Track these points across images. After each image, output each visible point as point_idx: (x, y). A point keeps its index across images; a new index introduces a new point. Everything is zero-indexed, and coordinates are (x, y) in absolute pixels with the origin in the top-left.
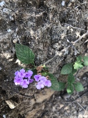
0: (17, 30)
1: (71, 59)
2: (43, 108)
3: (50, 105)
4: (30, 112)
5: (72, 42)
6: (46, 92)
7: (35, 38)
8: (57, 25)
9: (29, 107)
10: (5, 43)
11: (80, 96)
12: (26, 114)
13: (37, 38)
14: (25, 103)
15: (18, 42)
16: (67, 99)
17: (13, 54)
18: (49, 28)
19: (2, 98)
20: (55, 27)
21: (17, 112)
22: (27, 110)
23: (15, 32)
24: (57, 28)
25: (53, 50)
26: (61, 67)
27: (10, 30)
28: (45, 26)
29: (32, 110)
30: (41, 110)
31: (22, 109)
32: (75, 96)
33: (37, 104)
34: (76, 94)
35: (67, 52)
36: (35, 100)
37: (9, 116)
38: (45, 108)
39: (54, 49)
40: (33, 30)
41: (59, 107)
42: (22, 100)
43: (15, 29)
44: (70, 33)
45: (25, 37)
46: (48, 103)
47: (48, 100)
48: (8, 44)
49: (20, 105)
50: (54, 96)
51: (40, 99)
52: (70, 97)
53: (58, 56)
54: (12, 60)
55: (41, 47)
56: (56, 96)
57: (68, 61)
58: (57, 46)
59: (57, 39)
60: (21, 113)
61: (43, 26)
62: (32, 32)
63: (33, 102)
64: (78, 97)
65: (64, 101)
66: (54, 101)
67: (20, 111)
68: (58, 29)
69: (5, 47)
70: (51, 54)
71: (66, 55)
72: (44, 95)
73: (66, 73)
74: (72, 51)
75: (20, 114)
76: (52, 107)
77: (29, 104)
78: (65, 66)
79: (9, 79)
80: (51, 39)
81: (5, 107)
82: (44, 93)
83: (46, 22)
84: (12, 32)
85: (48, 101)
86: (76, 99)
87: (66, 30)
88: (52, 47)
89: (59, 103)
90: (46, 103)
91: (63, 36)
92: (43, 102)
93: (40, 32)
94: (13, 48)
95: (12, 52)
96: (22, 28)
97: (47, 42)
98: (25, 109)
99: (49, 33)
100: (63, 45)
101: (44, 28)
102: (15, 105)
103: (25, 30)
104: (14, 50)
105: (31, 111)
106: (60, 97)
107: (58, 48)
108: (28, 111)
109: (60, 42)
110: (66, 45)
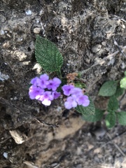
0: (41, 12)
1: (116, 74)
2: (63, 148)
3: (73, 145)
4: (44, 153)
5: (121, 47)
6: (71, 123)
7: (67, 30)
8: (102, 16)
9: (44, 145)
10: (21, 33)
11: (120, 134)
12: (37, 154)
13: (71, 31)
14: (37, 138)
15: (41, 33)
16: (100, 137)
17: (30, 54)
18: (90, 17)
19: (5, 126)
20: (99, 18)
21: (25, 150)
22: (40, 149)
23: (38, 15)
24: (101, 20)
25: (91, 55)
26: (99, 85)
27: (29, 12)
28: (85, 14)
29: (48, 149)
30: (60, 151)
31: (33, 147)
32: (112, 135)
33: (55, 141)
34: (114, 131)
35: (112, 62)
36: (54, 135)
37: (13, 155)
38: (66, 148)
39: (94, 54)
40: (66, 16)
41: (87, 148)
42: (35, 133)
43: (38, 11)
44: (121, 31)
45: (53, 27)
46: (71, 141)
47: (72, 136)
48: (25, 35)
49: (31, 141)
50: (80, 132)
51: (62, 133)
52: (104, 136)
53: (99, 65)
54: (27, 63)
55: (75, 47)
56: (84, 131)
57: (112, 76)
58: (99, 49)
59: (101, 38)
60: (31, 153)
61: (82, 13)
62: (64, 20)
63: (50, 137)
64: (116, 136)
65: (95, 140)
66: (80, 140)
67: (30, 150)
68: (103, 22)
69: (20, 40)
70: (88, 61)
71: (111, 66)
72: (68, 127)
73: (106, 95)
74: (120, 61)
75: (28, 154)
76: (76, 148)
77: (43, 139)
78: (107, 83)
79: (18, 97)
80: (92, 37)
81: (8, 141)
82: (69, 125)
83: (87, 7)
84: (34, 15)
85: (71, 139)
86: (113, 138)
87: (115, 26)
88: (91, 51)
89: (87, 143)
90: (68, 141)
91: (110, 33)
92: (65, 139)
93: (77, 22)
94: (32, 43)
95: (29, 49)
96: (49, 11)
97: (84, 41)
98: (36, 146)
99: (89, 26)
100: (108, 49)
101: (84, 17)
102: (24, 138)
103: (54, 15)
104: (32, 46)
105: (45, 150)
106: (89, 134)
107: (100, 53)
108: (41, 151)
109: (104, 43)
110: (113, 50)
